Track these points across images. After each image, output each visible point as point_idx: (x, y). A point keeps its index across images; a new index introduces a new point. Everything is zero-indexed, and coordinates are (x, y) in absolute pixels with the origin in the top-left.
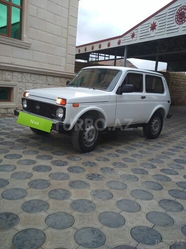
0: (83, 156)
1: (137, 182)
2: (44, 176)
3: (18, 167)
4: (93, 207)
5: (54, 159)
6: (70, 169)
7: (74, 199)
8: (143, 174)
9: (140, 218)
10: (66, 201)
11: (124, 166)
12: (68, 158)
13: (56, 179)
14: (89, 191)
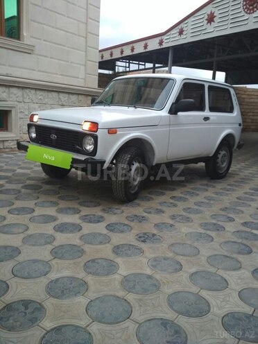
0: (126, 208)
1: (212, 243)
2: (73, 239)
3: (31, 226)
4: (157, 286)
5: (83, 213)
6: (110, 227)
7: (125, 273)
8: (218, 230)
9: (231, 300)
10: (113, 277)
11: (188, 220)
12: (104, 210)
13: (91, 244)
14: (145, 260)
